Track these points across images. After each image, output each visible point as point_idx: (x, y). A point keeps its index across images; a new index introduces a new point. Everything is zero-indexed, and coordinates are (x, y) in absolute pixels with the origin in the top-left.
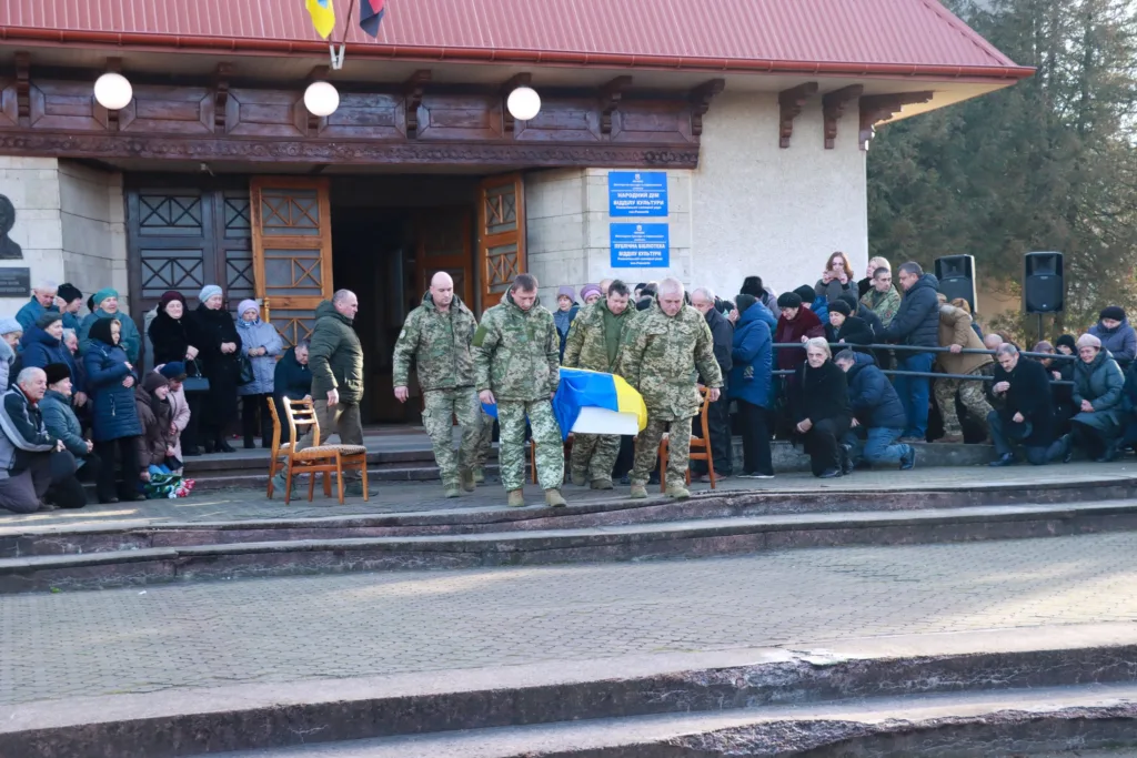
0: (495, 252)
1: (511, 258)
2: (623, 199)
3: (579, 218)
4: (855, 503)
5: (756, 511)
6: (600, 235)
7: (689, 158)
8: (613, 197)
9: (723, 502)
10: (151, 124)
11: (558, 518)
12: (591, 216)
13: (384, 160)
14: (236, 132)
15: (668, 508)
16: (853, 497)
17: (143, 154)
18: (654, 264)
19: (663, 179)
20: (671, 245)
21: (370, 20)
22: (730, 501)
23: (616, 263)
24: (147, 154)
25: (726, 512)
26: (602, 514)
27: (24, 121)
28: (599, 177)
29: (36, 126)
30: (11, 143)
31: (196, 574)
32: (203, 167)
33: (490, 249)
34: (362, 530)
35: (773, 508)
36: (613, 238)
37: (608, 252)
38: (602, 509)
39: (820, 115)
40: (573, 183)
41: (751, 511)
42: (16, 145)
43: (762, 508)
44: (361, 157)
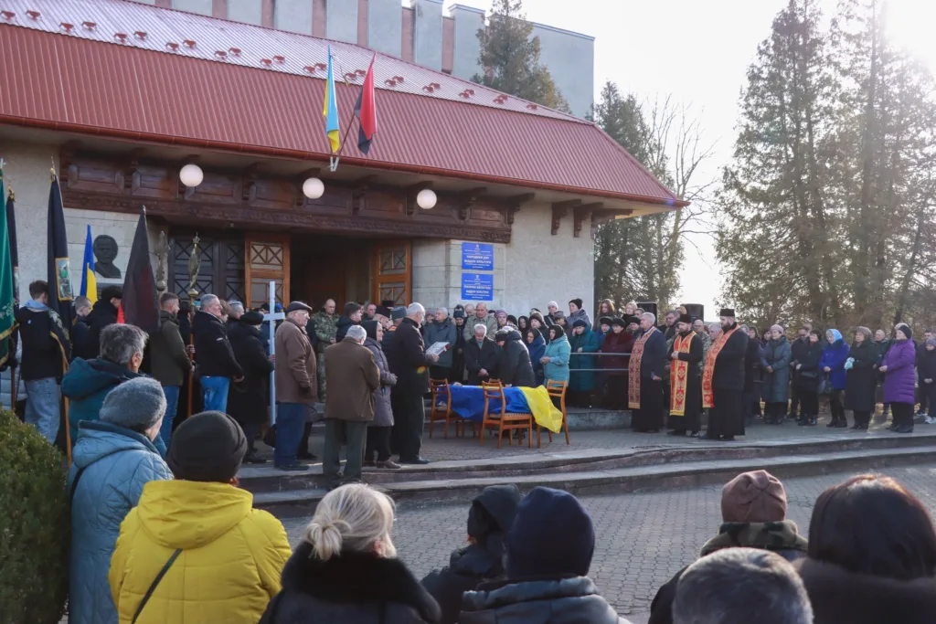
0: (384, 286)
1: (400, 290)
2: (470, 259)
3: (443, 269)
6: (456, 280)
7: (505, 238)
8: (464, 257)
9: (660, 454)
10: (203, 197)
12: (452, 268)
13: (339, 227)
14: (252, 205)
17: (198, 215)
18: (485, 298)
19: (491, 249)
20: (495, 287)
21: (364, 144)
23: (464, 297)
24: (200, 216)
27: (128, 190)
28: (457, 244)
29: (134, 194)
30: (118, 204)
31: (402, 505)
32: (232, 225)
33: (382, 284)
34: (475, 473)
36: (463, 283)
37: (460, 290)
39: (572, 218)
40: (441, 247)
42: (121, 206)
44: (326, 225)
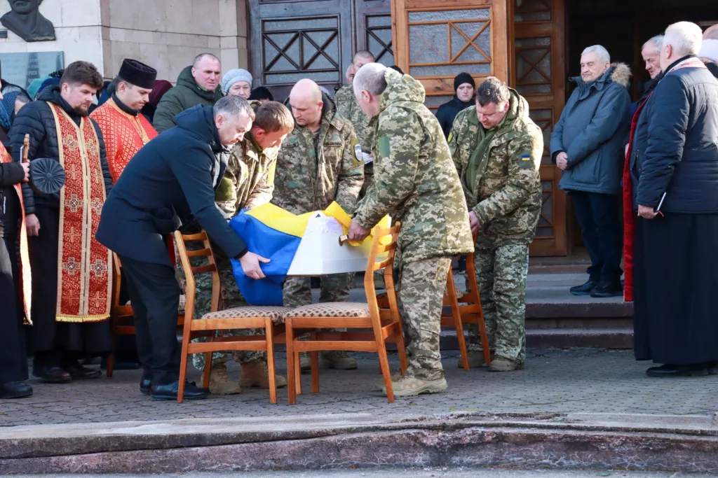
4: (680, 456)
5: (478, 461)
9: (416, 439)
11: (125, 454)
15: (313, 445)
16: (677, 445)
22: (431, 439)
25: (420, 458)
26: (200, 450)
35: (510, 456)
38: (199, 440)
41: (467, 459)
43: (488, 455)
